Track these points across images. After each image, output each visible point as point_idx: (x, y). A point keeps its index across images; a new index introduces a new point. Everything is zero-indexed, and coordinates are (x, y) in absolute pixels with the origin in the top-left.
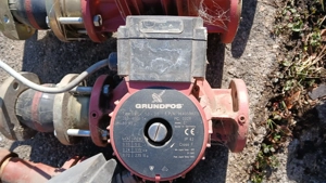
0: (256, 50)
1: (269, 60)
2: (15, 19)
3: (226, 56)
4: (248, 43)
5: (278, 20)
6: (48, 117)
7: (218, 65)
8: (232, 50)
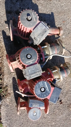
0: (10, 81)
1: (5, 80)
2: (67, 67)
3: (16, 77)
4: (12, 82)
5: (7, 90)
6: (52, 48)
7: (17, 74)
8: (15, 79)
